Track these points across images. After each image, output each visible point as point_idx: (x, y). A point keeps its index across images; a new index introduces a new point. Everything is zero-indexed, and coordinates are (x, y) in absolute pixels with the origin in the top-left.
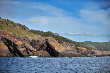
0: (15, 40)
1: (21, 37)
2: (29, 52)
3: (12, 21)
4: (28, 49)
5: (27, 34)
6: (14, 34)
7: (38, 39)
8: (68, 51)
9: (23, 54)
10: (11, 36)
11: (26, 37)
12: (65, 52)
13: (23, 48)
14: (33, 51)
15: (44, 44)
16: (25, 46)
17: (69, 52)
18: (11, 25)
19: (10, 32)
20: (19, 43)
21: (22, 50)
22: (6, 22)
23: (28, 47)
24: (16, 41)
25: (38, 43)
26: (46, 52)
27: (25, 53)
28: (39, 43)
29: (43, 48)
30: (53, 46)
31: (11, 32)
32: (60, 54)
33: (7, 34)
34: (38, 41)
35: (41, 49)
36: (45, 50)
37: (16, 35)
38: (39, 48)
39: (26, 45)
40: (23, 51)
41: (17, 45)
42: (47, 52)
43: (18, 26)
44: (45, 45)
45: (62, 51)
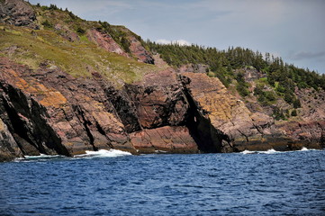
0: (42, 87)
1: (73, 74)
2: (95, 134)
3: (70, 14)
4: (90, 124)
5: (105, 64)
6: (43, 65)
7: (148, 80)
8: (264, 126)
9: (66, 143)
10: (27, 73)
11: (96, 75)
12: (247, 132)
13: (68, 120)
14: (108, 130)
15: (174, 103)
16: (81, 113)
17: (267, 131)
18: (66, 27)
19: (26, 56)
20: (53, 100)
21: (67, 126)
22: (44, 16)
23: (94, 114)
24: (41, 95)
25: (151, 97)
26: (184, 133)
27: (78, 139)
28: (153, 98)
29: (173, 117)
30: (207, 108)
31: (32, 56)
32: (229, 141)
33: (14, 66)
34: (149, 91)
35: (165, 123)
36: (181, 124)
37: (53, 67)
38: (157, 118)
39: (86, 106)
40: (67, 134)
41: (45, 110)
42: (187, 133)
43: (99, 29)
44: (178, 106)
45: (237, 126)
